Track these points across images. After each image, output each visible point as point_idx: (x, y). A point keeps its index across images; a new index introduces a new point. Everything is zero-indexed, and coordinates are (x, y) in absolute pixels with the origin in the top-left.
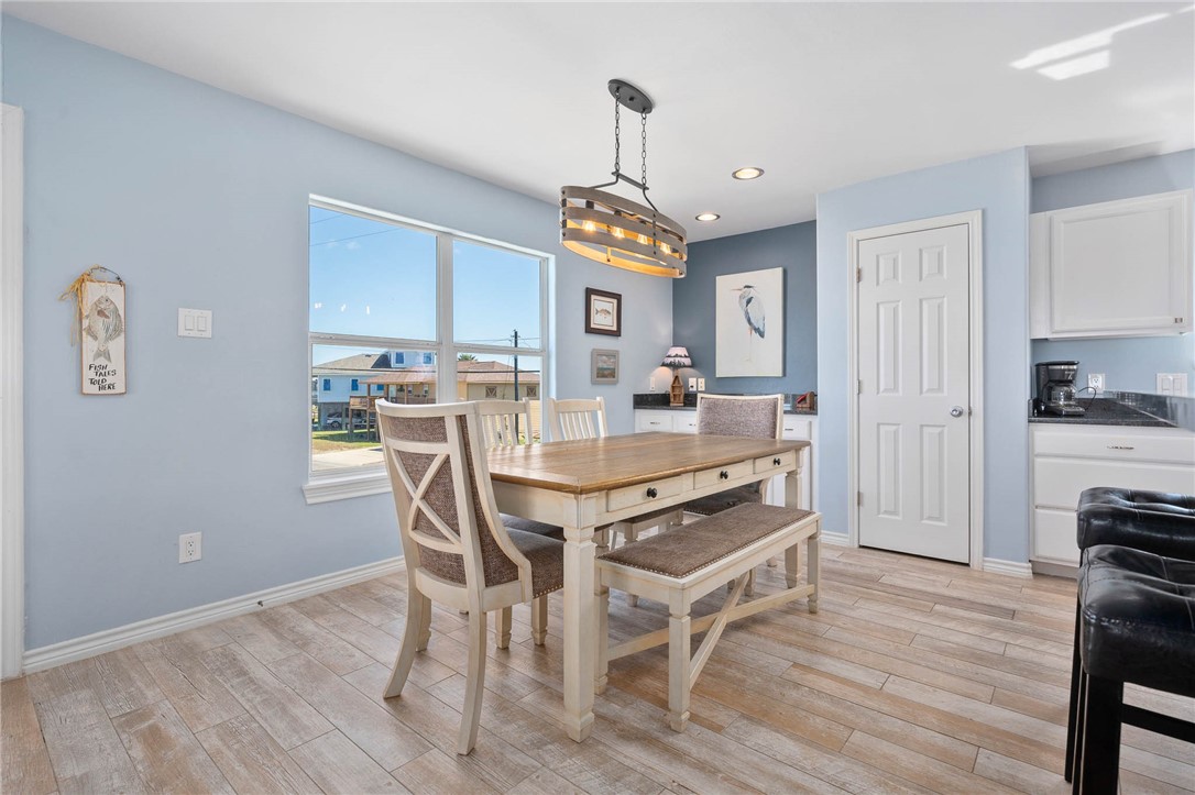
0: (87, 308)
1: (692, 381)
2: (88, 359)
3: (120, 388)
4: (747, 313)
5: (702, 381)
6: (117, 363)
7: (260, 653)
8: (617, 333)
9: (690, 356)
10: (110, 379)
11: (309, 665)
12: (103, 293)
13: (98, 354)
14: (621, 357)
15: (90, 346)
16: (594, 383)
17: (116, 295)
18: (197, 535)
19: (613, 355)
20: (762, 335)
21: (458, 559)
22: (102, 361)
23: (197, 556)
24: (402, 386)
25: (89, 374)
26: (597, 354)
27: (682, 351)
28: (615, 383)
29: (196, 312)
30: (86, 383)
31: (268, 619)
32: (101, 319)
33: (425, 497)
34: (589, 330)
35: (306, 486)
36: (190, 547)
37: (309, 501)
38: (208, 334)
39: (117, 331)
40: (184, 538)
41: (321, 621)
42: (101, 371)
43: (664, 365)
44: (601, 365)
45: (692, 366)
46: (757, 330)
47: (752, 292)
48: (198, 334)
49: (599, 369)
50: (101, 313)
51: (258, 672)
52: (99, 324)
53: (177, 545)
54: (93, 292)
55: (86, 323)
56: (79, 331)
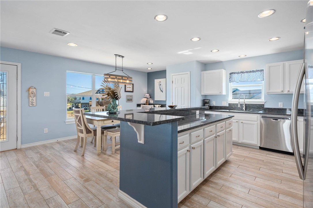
0: (30, 93)
1: (151, 101)
2: (30, 101)
3: (35, 105)
4: (160, 87)
5: (152, 101)
6: (35, 101)
7: (57, 147)
8: (133, 92)
9: (150, 96)
10: (33, 104)
11: (64, 148)
12: (32, 90)
13: (32, 100)
14: (133, 97)
15: (30, 98)
16: (127, 102)
17: (34, 90)
18: (47, 129)
19: (132, 96)
20: (162, 92)
21: (82, 130)
22: (32, 101)
23: (47, 132)
24: (103, 99)
25: (30, 103)
26: (127, 96)
27: (148, 95)
28: (132, 102)
29: (47, 92)
30: (30, 104)
31: (59, 143)
32: (32, 94)
33: (78, 121)
34: (126, 91)
35: (66, 121)
36: (46, 130)
37: (66, 124)
38: (49, 96)
39: (35, 96)
40: (45, 129)
41: (67, 143)
42: (32, 102)
43: (144, 98)
44: (128, 98)
45: (150, 98)
46: (162, 91)
47: (161, 83)
48: (47, 96)
49: (128, 99)
50: (32, 93)
51: (56, 148)
52: (32, 95)
53: (44, 130)
54: (31, 90)
55: (30, 95)
56: (29, 96)
